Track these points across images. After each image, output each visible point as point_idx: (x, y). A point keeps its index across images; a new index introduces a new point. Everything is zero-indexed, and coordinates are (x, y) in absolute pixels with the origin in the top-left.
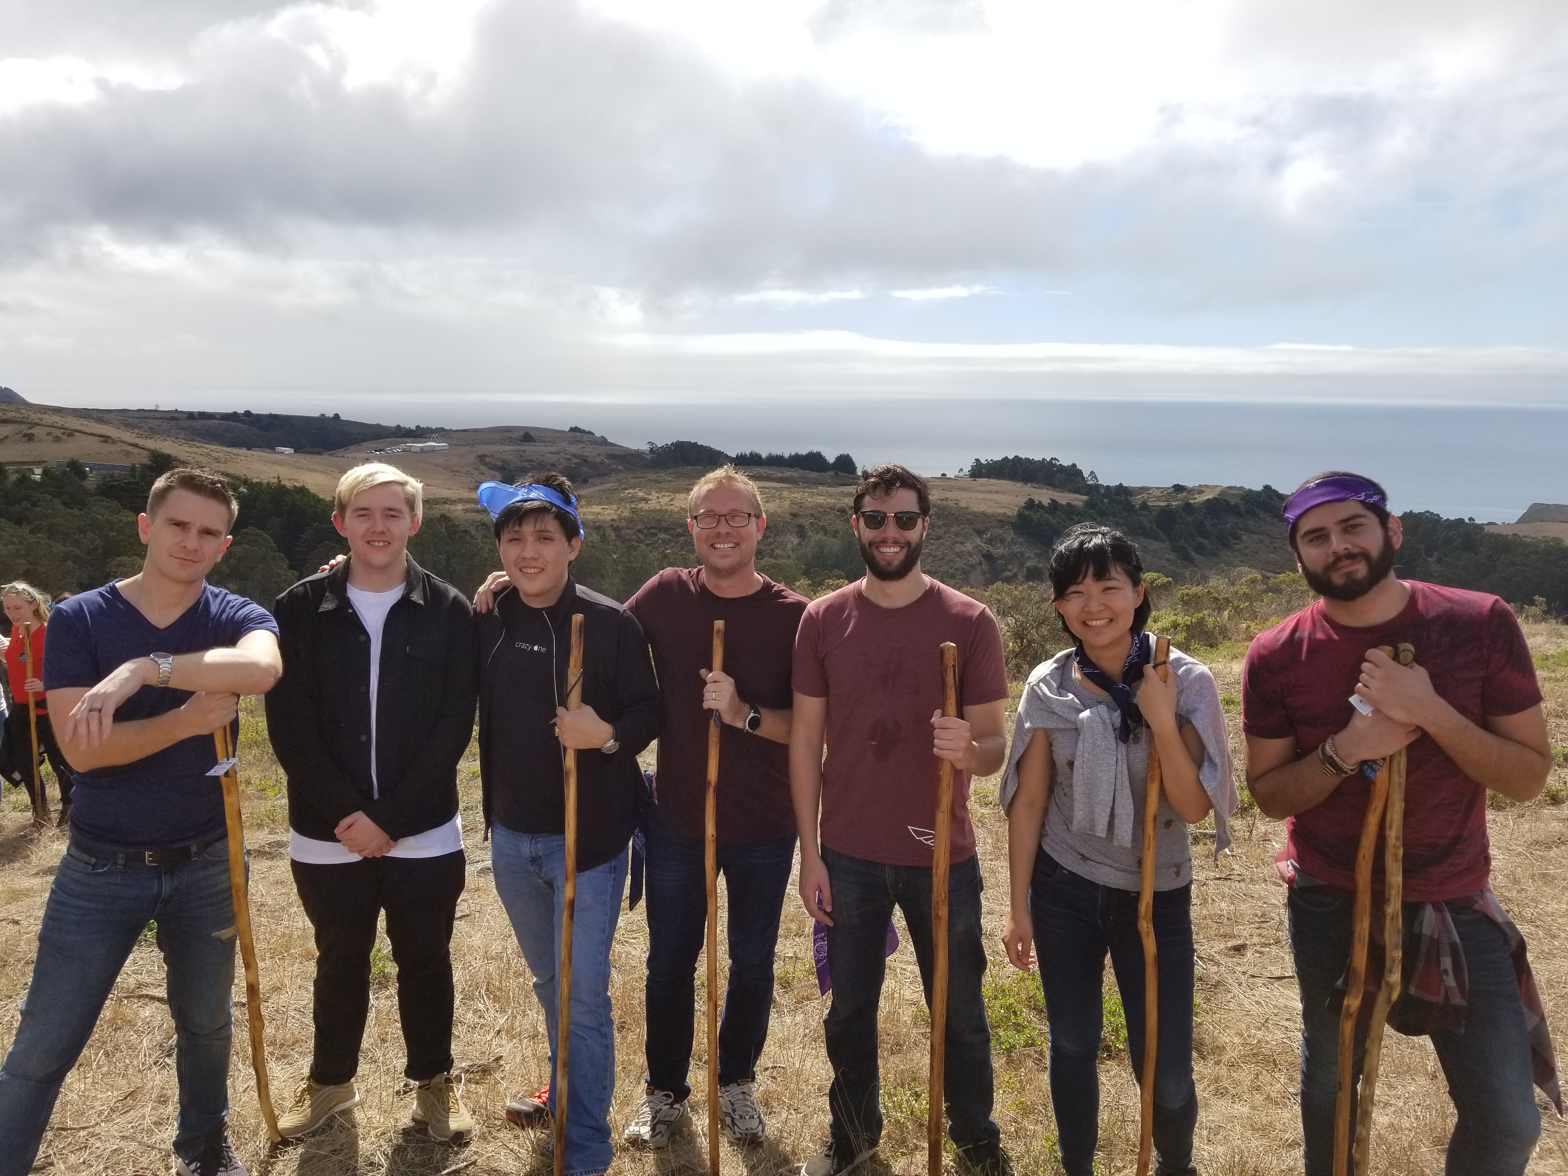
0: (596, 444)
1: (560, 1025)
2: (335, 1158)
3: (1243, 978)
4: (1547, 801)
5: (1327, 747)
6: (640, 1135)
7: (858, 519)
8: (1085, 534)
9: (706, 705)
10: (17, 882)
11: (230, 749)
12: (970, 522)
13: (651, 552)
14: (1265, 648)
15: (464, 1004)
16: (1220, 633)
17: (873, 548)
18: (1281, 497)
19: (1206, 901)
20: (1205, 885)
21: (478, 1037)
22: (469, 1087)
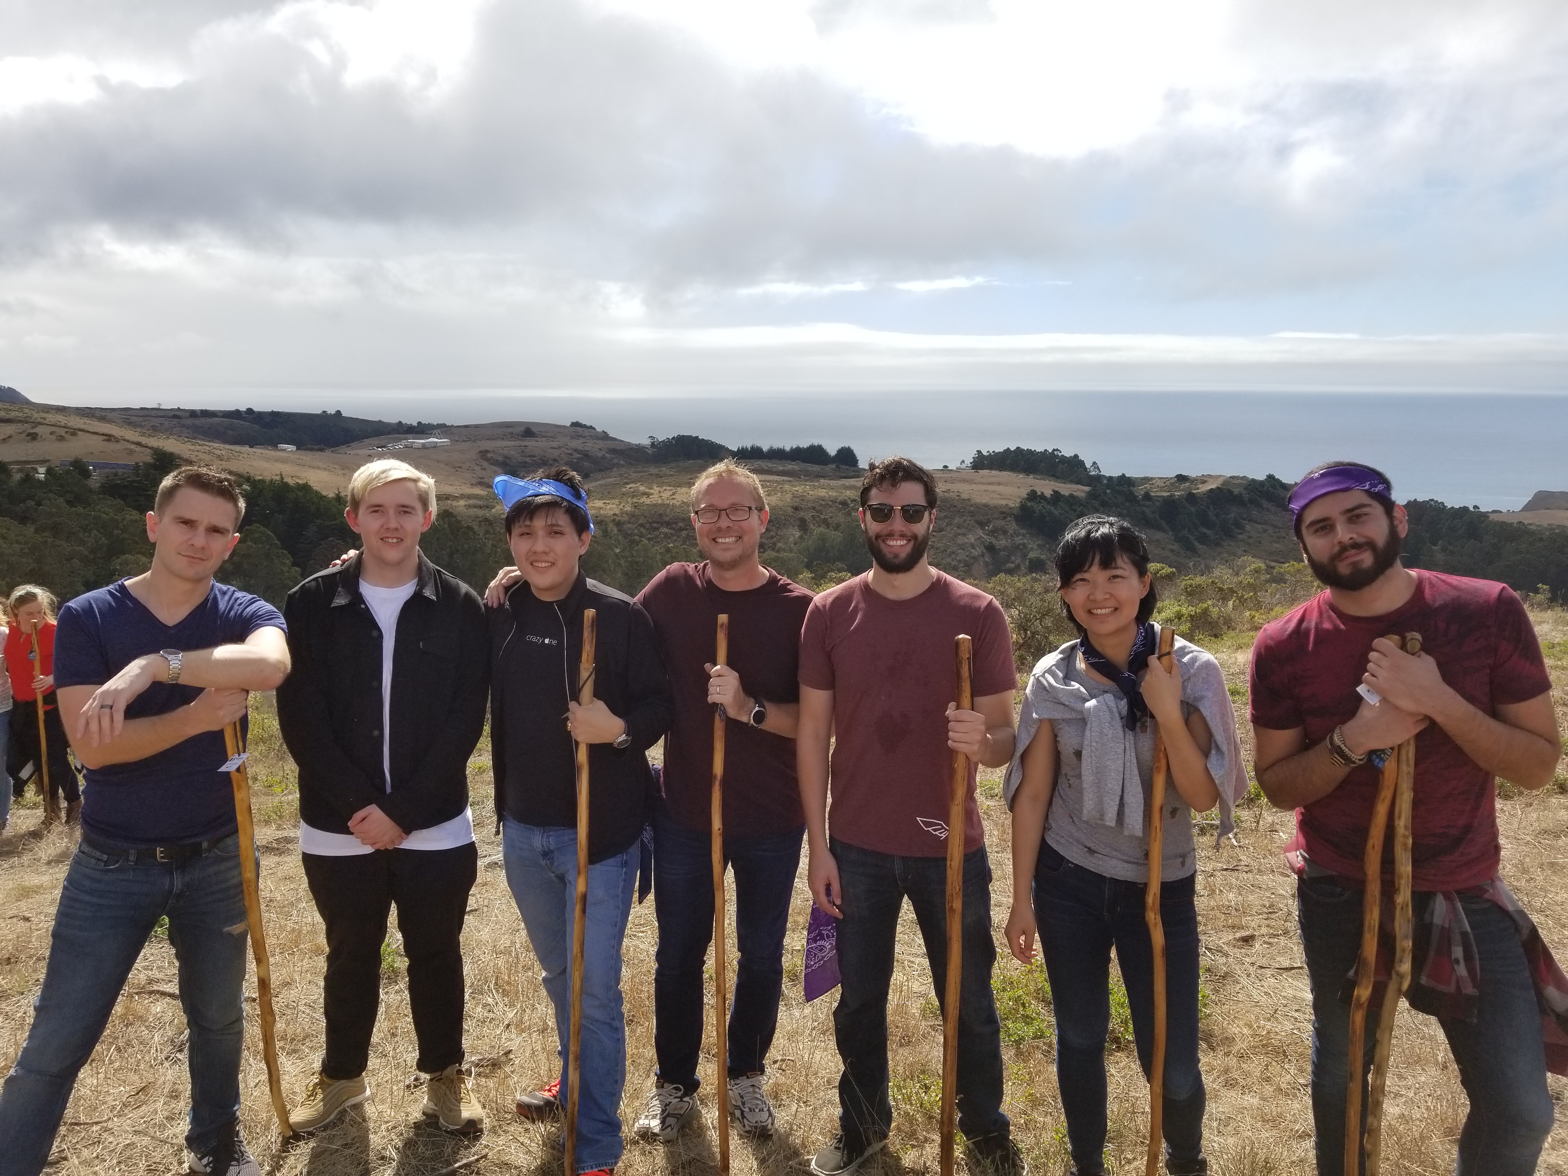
0: (598, 438)
1: (572, 1019)
2: (347, 1152)
3: (1251, 969)
4: (1555, 790)
5: (1336, 738)
6: (650, 1128)
7: (864, 512)
8: (1092, 523)
9: (711, 699)
10: (26, 879)
11: (241, 744)
12: (972, 514)
13: (653, 546)
14: (1272, 639)
15: (473, 998)
16: (1224, 624)
17: (879, 540)
18: (1285, 487)
19: (1213, 891)
20: (1212, 876)
21: (488, 1031)
22: (479, 1081)
